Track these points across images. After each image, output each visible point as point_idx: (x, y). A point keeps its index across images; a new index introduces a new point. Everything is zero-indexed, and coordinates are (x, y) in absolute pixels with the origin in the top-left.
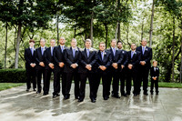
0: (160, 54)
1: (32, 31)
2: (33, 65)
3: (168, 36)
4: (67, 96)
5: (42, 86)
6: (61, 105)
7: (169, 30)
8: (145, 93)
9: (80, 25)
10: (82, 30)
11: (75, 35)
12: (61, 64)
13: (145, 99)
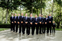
0: (55, 19)
1: (12, 11)
3: (58, 13)
4: (24, 33)
5: (15, 29)
6: (22, 36)
7: (59, 11)
9: (28, 9)
10: (29, 10)
11: (27, 12)
12: (22, 22)
13: (50, 34)
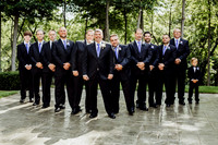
2: (28, 67)
3: (202, 27)
8: (182, 102)
9: (93, 15)
